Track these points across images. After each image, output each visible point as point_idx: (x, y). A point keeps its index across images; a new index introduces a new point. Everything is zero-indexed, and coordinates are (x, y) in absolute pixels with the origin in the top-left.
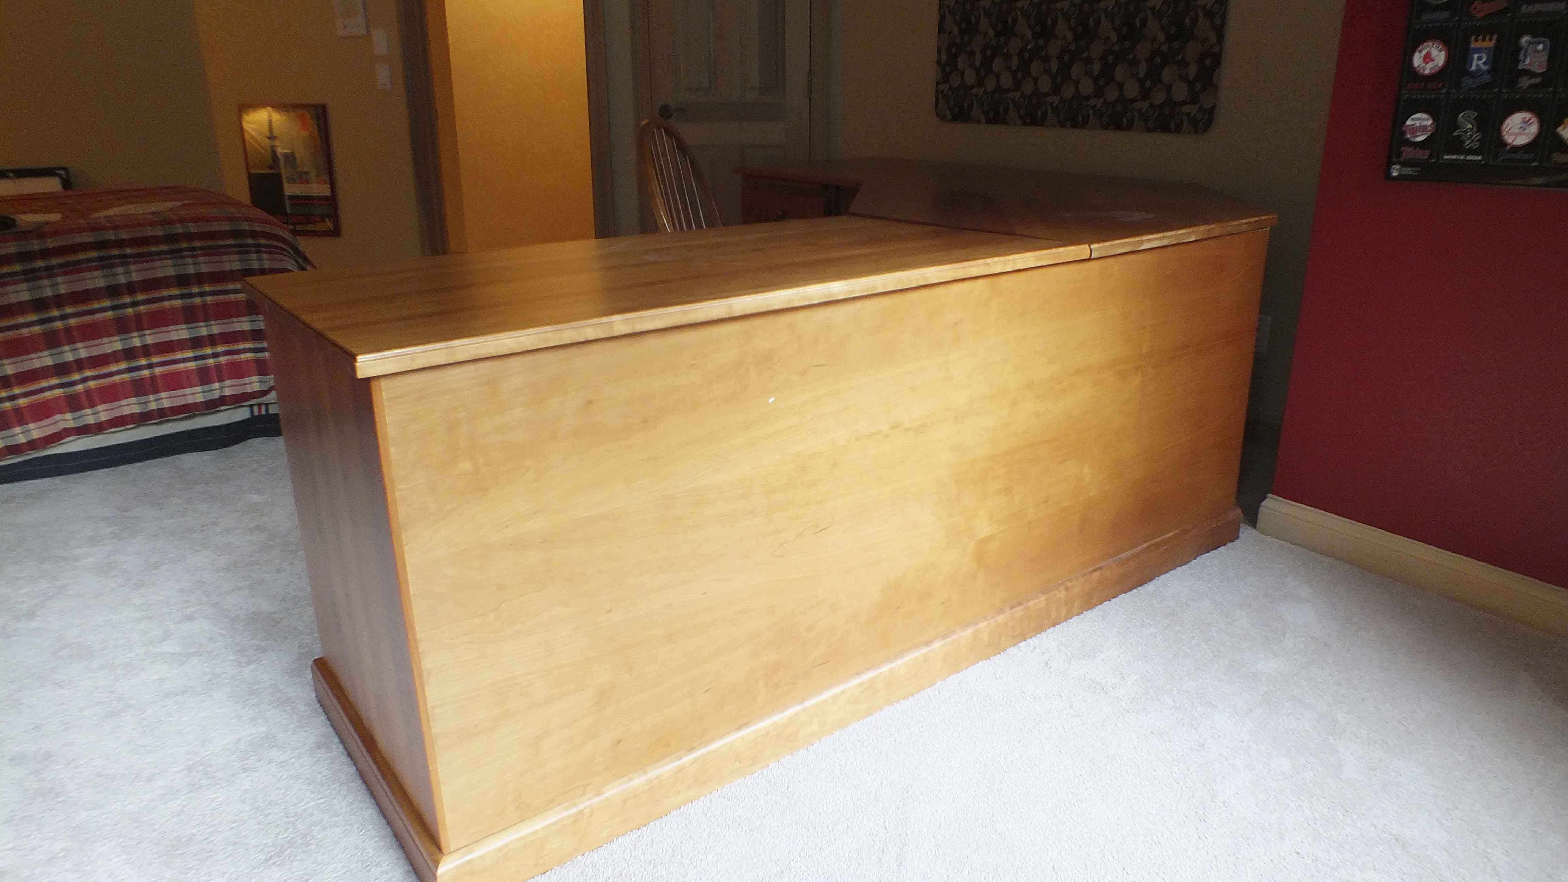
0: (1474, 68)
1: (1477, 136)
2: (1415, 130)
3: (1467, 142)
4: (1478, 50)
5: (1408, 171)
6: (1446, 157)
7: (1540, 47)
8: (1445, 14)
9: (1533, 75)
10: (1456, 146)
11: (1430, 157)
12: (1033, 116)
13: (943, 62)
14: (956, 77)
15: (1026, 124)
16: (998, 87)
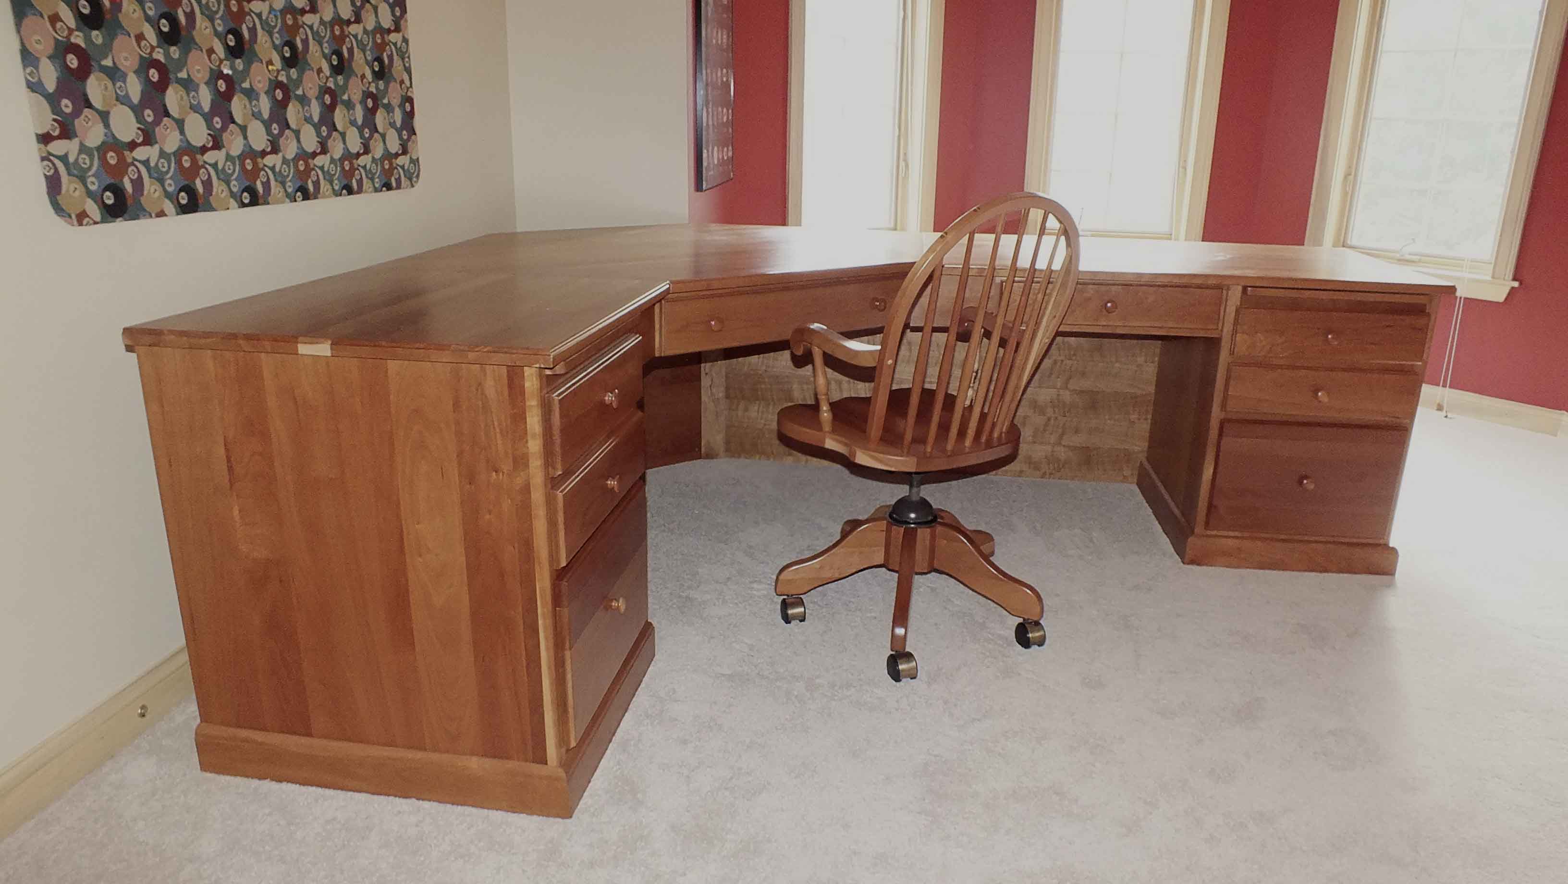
12: (251, 190)
13: (51, 86)
14: (90, 123)
15: (243, 205)
16: (185, 144)
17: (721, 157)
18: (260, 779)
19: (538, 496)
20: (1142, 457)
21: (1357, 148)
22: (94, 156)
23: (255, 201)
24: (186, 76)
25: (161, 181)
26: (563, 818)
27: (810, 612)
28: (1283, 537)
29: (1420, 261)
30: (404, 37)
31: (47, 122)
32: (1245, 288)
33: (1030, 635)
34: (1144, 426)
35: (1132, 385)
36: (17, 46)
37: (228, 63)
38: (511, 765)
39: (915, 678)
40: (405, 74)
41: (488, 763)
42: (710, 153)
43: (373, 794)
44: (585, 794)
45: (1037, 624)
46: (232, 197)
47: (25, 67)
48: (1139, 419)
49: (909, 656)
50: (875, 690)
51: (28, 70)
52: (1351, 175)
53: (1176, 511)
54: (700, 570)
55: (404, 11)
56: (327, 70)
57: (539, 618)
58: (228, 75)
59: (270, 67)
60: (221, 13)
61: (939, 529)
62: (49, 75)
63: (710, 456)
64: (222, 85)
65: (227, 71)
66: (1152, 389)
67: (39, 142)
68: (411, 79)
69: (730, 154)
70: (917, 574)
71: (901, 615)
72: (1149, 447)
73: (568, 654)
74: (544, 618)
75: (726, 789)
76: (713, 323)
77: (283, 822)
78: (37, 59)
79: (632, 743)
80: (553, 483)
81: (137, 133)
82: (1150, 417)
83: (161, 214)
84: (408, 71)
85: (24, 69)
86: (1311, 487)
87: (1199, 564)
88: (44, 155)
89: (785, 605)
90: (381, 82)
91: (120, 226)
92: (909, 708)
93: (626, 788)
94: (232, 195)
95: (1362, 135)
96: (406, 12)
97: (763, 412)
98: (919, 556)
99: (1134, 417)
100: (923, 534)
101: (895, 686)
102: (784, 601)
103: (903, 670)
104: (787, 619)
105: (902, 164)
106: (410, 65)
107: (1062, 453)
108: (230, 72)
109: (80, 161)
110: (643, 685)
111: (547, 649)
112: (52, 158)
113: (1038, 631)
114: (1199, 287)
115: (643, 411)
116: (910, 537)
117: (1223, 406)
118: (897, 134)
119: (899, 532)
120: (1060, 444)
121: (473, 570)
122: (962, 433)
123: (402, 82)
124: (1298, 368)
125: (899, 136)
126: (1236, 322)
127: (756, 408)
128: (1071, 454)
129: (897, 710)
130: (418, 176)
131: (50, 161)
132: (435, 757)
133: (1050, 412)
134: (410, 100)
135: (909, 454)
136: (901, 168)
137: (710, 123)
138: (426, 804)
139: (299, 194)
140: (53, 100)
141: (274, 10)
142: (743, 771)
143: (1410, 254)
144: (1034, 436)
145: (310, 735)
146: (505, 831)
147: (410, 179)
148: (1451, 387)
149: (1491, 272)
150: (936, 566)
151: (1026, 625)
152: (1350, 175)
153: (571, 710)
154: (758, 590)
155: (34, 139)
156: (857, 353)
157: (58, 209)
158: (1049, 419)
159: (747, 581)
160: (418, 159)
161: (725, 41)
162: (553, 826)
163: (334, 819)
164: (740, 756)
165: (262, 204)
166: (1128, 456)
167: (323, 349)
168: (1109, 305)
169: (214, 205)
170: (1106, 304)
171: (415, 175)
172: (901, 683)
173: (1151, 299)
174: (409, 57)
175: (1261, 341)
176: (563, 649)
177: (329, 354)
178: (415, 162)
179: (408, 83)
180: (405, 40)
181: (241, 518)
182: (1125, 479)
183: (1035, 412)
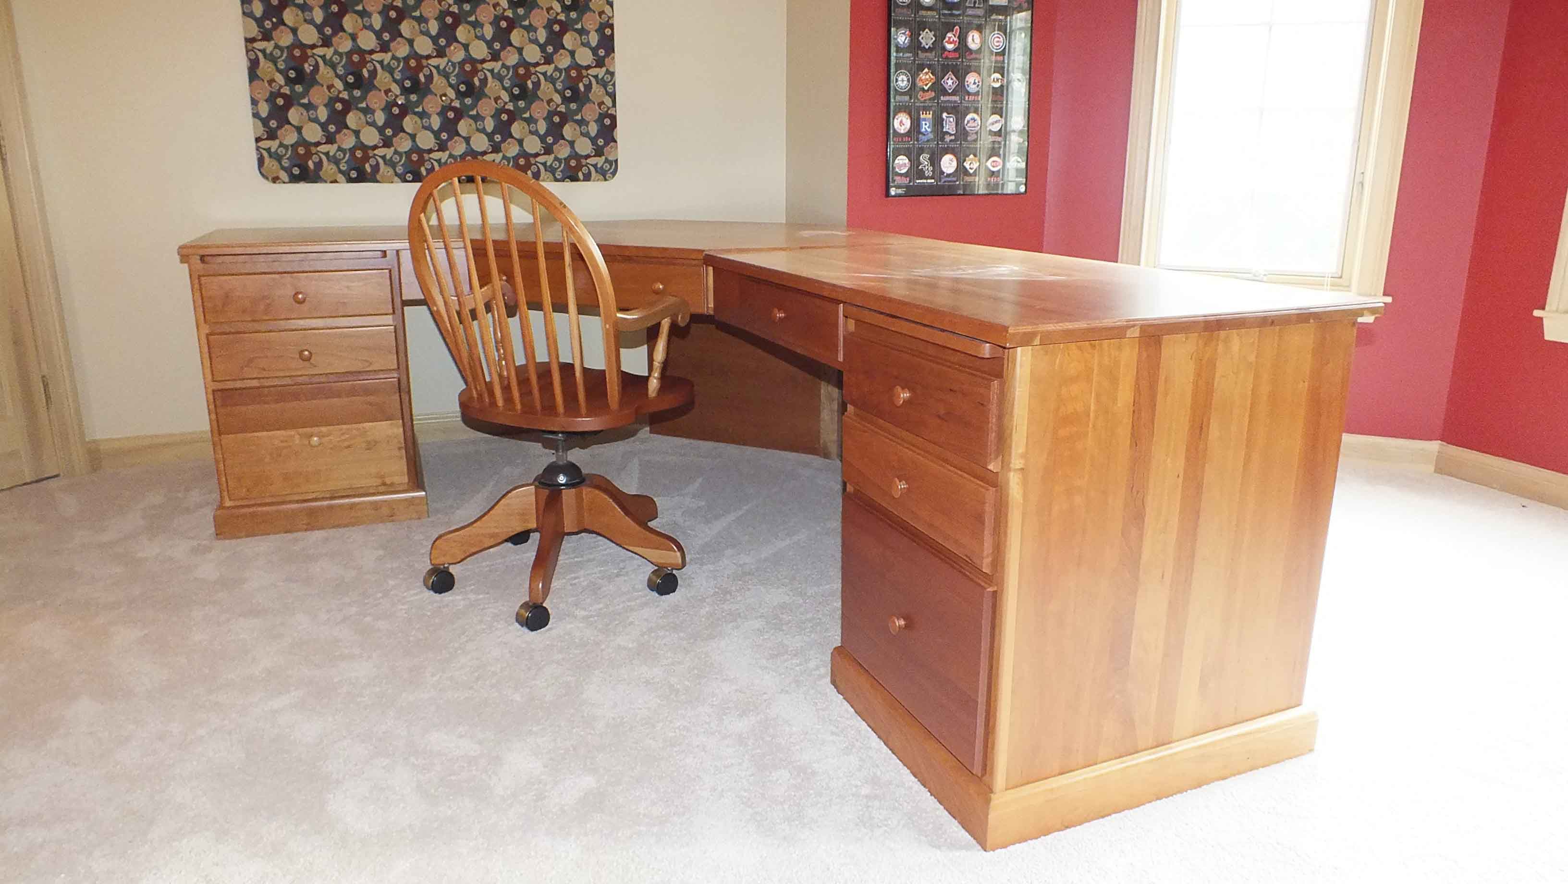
0: (923, 130)
1: (931, 168)
2: (900, 166)
3: (926, 172)
4: (925, 120)
5: (900, 191)
6: (918, 181)
7: (951, 119)
8: (907, 98)
9: (951, 135)
10: (921, 175)
11: (910, 181)
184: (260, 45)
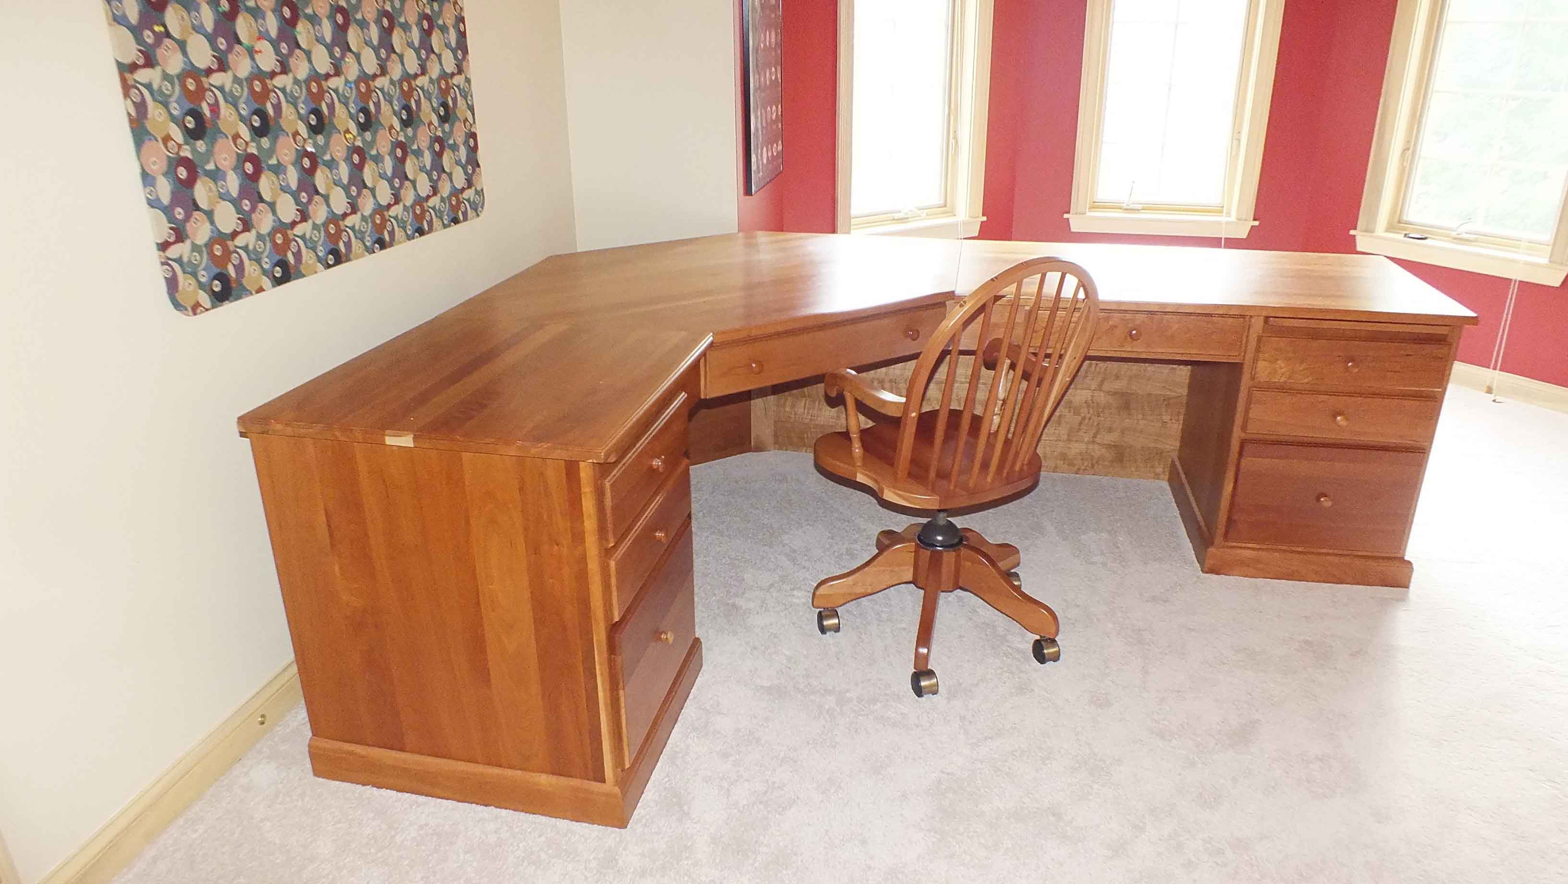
12: (335, 252)
13: (166, 199)
14: (199, 224)
15: (329, 266)
16: (278, 223)
17: (770, 154)
18: (364, 785)
19: (593, 565)
20: (1175, 455)
21: (1417, 122)
22: (203, 252)
23: (338, 261)
24: (276, 162)
25: (258, 261)
26: (619, 828)
27: (845, 622)
28: (1300, 549)
29: (1476, 240)
30: (466, 78)
31: (165, 232)
32: (1267, 318)
33: (1045, 651)
34: (1176, 427)
35: (1164, 387)
36: (138, 171)
37: (311, 141)
38: (575, 782)
39: (936, 694)
40: (469, 112)
41: (554, 779)
42: (759, 157)
43: (459, 801)
44: (639, 805)
45: (1053, 642)
46: (320, 262)
47: (145, 185)
48: (1171, 420)
49: (930, 674)
50: (899, 705)
51: (148, 190)
52: (1410, 150)
53: (1200, 518)
54: (746, 576)
55: (465, 52)
56: (397, 125)
57: (597, 663)
58: (312, 152)
59: (348, 136)
60: (303, 98)
61: (964, 551)
62: (164, 190)
63: (759, 449)
64: (306, 162)
65: (310, 149)
66: (1184, 391)
67: (159, 250)
68: (473, 114)
69: (780, 148)
70: (943, 591)
71: (925, 634)
72: (1181, 447)
73: (621, 692)
74: (601, 664)
75: (761, 803)
76: (754, 365)
77: (384, 826)
78: (154, 179)
79: (680, 755)
80: (607, 553)
81: (237, 223)
82: (1182, 417)
83: (261, 290)
84: (471, 109)
85: (144, 190)
86: (1329, 504)
87: (1218, 573)
88: (163, 260)
89: (821, 618)
90: (447, 125)
91: (228, 308)
92: (928, 725)
93: (674, 800)
94: (319, 260)
95: (1423, 108)
96: (468, 53)
97: (809, 409)
98: (944, 577)
99: (1166, 418)
100: (949, 557)
101: (917, 701)
102: (820, 612)
103: (926, 687)
104: (823, 630)
105: (952, 141)
106: (473, 102)
107: (1097, 451)
108: (313, 150)
109: (193, 259)
110: (691, 696)
111: (604, 690)
112: (170, 262)
113: (1053, 647)
114: (1221, 316)
115: (688, 458)
116: (936, 561)
117: (1244, 428)
118: (947, 112)
119: (926, 553)
120: (1093, 442)
121: (539, 622)
122: (985, 466)
123: (466, 120)
124: (1319, 393)
125: (949, 114)
126: (1258, 350)
127: (803, 404)
128: (1104, 450)
129: (917, 726)
130: (482, 207)
131: (169, 265)
132: (509, 773)
133: (1084, 411)
134: (474, 136)
135: (933, 491)
136: (951, 145)
137: (759, 125)
138: (504, 812)
139: (377, 245)
140: (168, 211)
141: (350, 83)
142: (776, 785)
143: (1466, 233)
144: (1069, 436)
145: (402, 750)
146: (570, 839)
147: (476, 210)
148: (1501, 370)
149: (1548, 255)
150: (960, 584)
151: (1043, 643)
152: (1408, 149)
153: (625, 739)
154: (798, 598)
155: (155, 247)
156: (884, 403)
157: (177, 305)
158: (1084, 418)
159: (789, 589)
160: (482, 190)
161: (773, 40)
162: (609, 835)
163: (426, 825)
164: (775, 770)
165: (346, 262)
166: (1160, 453)
167: (406, 441)
168: (1134, 332)
169: (303, 272)
170: (1131, 332)
171: (480, 206)
172: (923, 699)
173: (1175, 327)
174: (471, 96)
175: (1281, 368)
176: (617, 690)
177: (413, 446)
178: (480, 193)
179: (471, 120)
180: (468, 81)
181: (342, 575)
182: (1157, 476)
183: (1070, 412)
184: (143, 75)
